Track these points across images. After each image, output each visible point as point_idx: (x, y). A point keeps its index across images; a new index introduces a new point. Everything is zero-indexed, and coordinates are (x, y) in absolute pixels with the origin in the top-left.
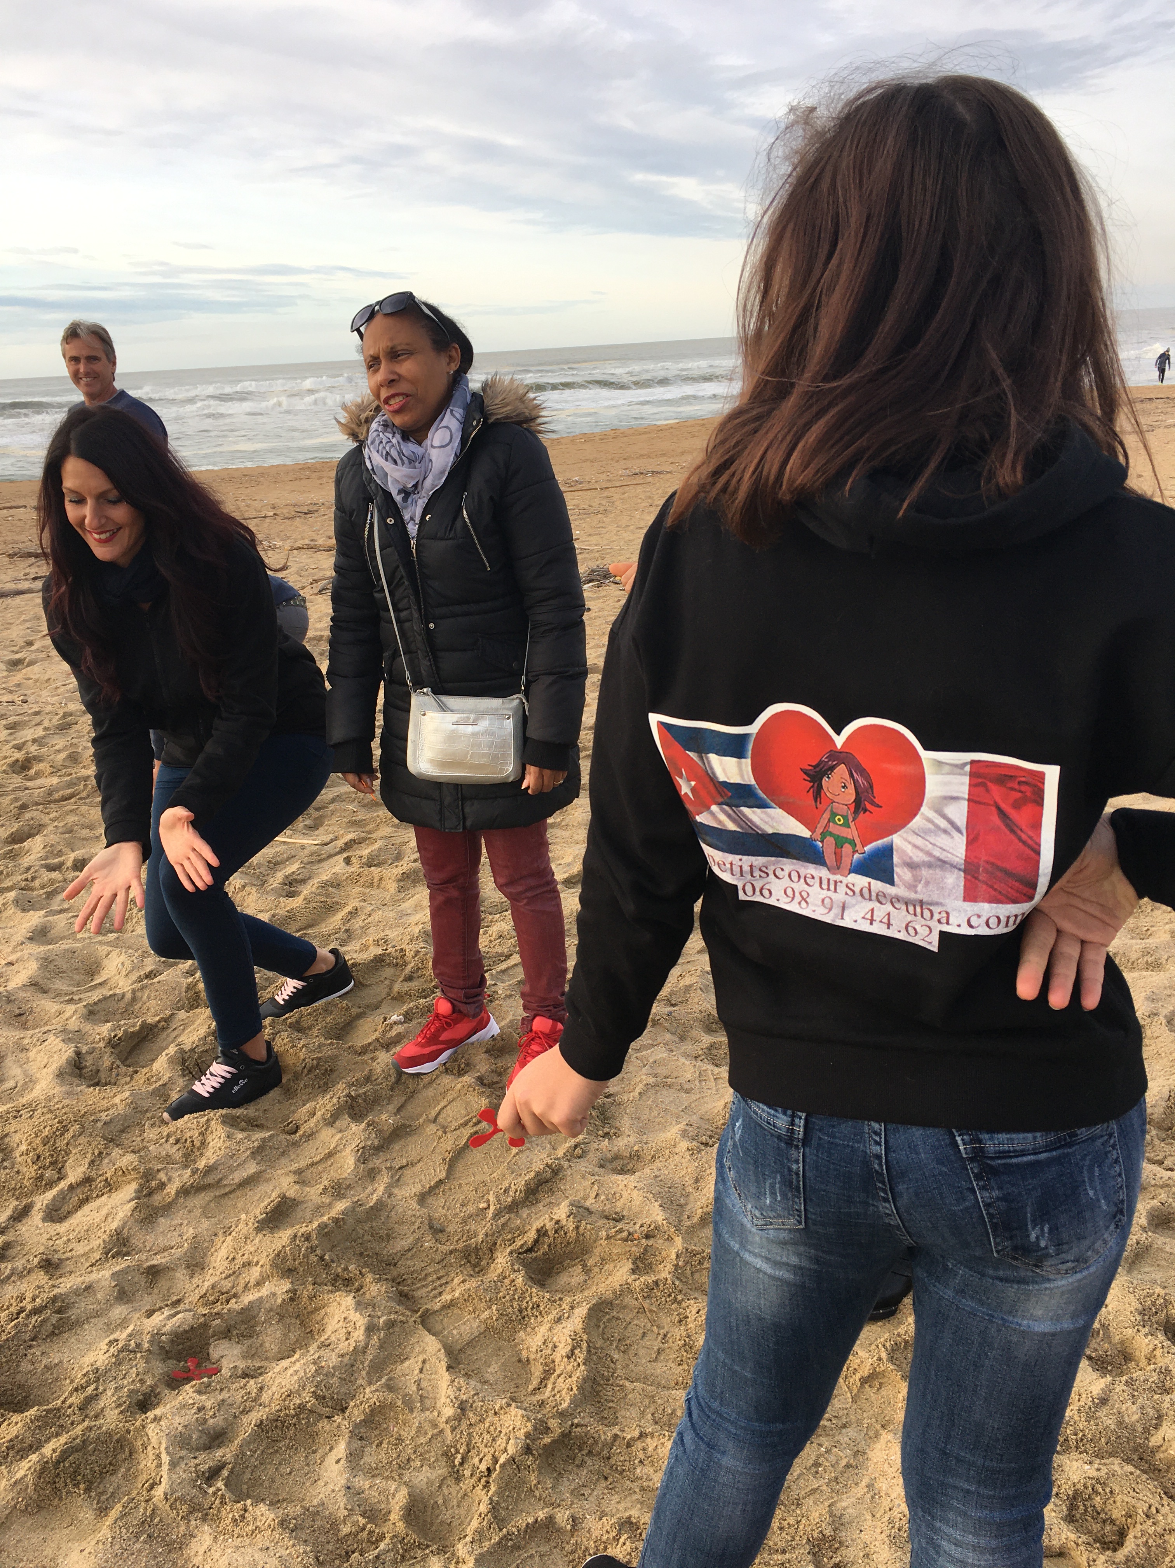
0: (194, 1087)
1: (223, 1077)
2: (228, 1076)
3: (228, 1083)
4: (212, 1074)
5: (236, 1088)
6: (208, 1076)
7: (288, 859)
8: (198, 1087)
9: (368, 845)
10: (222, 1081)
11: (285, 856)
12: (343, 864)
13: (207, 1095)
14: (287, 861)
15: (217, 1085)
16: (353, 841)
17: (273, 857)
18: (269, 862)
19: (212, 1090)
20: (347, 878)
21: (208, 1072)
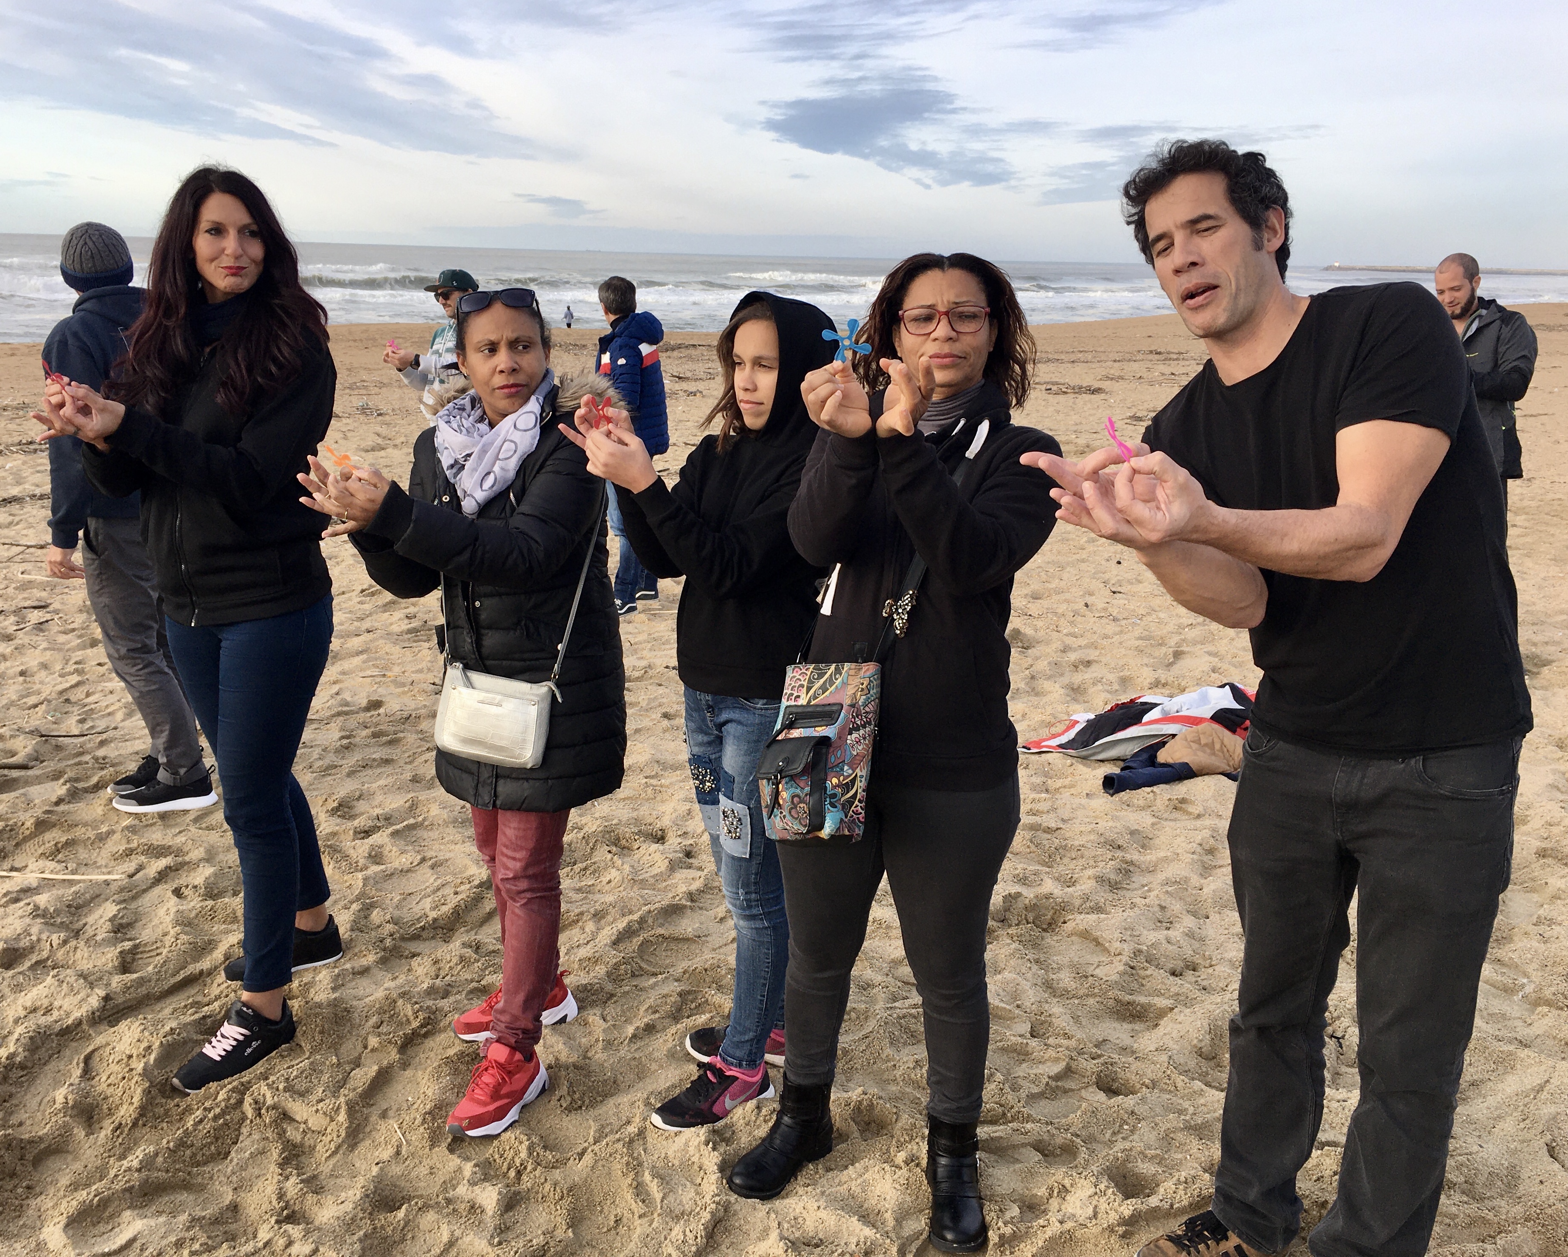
0: (204, 1050)
1: (235, 1039)
2: (241, 1038)
3: (240, 1046)
4: (223, 1036)
5: (249, 1050)
6: (219, 1038)
7: (93, 899)
8: (208, 1050)
9: (189, 872)
10: (234, 1043)
11: (88, 896)
12: (175, 899)
13: (218, 1059)
14: (90, 902)
15: (229, 1048)
16: (168, 868)
17: (73, 900)
18: (69, 906)
19: (223, 1053)
20: (197, 915)
21: (218, 1034)
